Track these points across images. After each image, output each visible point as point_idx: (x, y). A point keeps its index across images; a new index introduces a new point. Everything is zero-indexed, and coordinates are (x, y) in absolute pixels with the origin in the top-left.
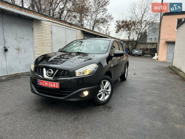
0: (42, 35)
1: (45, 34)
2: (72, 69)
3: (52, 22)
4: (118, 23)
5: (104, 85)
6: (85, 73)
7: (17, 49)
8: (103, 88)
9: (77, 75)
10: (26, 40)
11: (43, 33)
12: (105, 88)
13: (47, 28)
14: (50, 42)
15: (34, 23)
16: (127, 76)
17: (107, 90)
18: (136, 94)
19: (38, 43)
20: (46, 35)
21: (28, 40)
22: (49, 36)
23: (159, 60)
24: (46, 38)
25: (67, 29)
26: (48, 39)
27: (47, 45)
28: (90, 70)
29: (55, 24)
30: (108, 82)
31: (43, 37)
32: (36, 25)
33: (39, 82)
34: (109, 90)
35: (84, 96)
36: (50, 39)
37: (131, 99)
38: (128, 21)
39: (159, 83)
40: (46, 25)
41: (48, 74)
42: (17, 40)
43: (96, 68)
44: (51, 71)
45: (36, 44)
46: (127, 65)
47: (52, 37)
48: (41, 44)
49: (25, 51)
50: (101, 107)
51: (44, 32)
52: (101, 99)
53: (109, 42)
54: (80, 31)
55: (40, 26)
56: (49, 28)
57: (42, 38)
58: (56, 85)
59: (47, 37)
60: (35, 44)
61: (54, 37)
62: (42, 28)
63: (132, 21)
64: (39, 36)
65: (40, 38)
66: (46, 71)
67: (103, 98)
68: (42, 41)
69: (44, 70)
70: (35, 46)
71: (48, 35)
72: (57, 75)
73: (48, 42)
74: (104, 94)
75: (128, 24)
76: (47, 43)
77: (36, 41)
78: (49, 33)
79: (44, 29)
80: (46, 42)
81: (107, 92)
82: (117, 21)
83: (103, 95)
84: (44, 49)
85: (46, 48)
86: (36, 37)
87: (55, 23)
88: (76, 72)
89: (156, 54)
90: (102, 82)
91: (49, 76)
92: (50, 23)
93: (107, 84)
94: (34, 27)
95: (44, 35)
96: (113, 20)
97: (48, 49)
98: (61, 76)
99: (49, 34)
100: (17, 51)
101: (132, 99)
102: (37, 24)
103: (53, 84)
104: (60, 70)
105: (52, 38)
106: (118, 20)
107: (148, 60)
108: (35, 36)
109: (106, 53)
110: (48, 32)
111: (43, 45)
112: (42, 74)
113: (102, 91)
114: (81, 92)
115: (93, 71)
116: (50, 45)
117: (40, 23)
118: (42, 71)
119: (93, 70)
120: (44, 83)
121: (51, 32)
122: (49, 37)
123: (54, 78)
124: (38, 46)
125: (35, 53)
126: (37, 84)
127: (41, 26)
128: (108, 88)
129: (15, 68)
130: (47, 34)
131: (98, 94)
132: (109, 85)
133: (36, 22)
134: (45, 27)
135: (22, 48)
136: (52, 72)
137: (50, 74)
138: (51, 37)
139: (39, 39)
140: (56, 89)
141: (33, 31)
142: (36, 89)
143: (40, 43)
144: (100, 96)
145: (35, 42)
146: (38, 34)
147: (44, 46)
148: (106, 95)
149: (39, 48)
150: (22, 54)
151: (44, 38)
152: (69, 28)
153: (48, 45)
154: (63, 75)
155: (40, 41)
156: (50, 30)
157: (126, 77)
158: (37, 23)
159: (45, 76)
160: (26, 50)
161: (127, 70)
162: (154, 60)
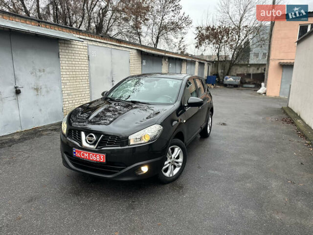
0: (74, 62)
1: (78, 60)
2: (123, 133)
3: (89, 40)
4: (200, 32)
5: (173, 153)
6: (144, 139)
7: (35, 89)
8: (171, 158)
9: (132, 143)
10: (49, 73)
11: (75, 60)
12: (174, 158)
13: (81, 50)
14: (86, 73)
15: (60, 44)
16: (210, 130)
17: (177, 160)
18: (222, 162)
19: (68, 76)
20: (80, 63)
21: (51, 73)
22: (85, 63)
23: (267, 94)
24: (80, 68)
25: (113, 50)
26: (83, 68)
27: (81, 78)
28: (150, 134)
29: (94, 43)
30: (179, 148)
31: (75, 65)
32: (63, 48)
33: (75, 153)
34: (181, 160)
35: (142, 173)
36: (86, 68)
37: (213, 172)
38: (217, 27)
39: (260, 141)
40: (79, 47)
41: (89, 141)
42: (34, 73)
43: (159, 131)
44: (93, 137)
45: (65, 79)
46: (210, 113)
47: (89, 64)
48: (72, 78)
49: (48, 92)
50: (167, 186)
51: (76, 57)
52: (167, 174)
53: (180, 82)
54: (134, 52)
55: (70, 49)
56: (84, 50)
57: (74, 68)
58: (100, 157)
59: (81, 65)
60: (62, 79)
61: (93, 65)
62: (73, 52)
63: (223, 27)
64: (69, 65)
65: (70, 68)
66: (86, 136)
67: (171, 172)
68: (74, 73)
69: (83, 134)
70: (63, 81)
71: (83, 63)
72: (102, 143)
73: (83, 73)
74: (173, 166)
75: (216, 33)
76: (82, 76)
77: (65, 73)
78: (85, 58)
79: (77, 52)
80: (80, 73)
81: (177, 163)
82: (198, 28)
83: (170, 168)
84: (78, 86)
85: (81, 83)
86: (64, 68)
87: (95, 41)
88: (129, 138)
89: (263, 84)
90: (170, 149)
91: (90, 144)
92: (85, 42)
93: (177, 151)
94: (60, 50)
95: (77, 63)
96: (191, 25)
97: (84, 85)
98: (108, 144)
99: (84, 60)
100: (36, 93)
101: (216, 172)
102: (65, 47)
103: (96, 156)
104: (106, 136)
105: (89, 67)
106: (200, 25)
107: (250, 95)
108: (62, 65)
109: (176, 102)
110: (82, 58)
111: (75, 78)
112: (80, 141)
113: (169, 163)
114: (138, 168)
115: (155, 136)
116: (87, 78)
117: (70, 44)
118: (80, 136)
119: (155, 134)
120: (83, 155)
121: (89, 57)
122: (85, 66)
123: (97, 147)
124: (68, 81)
125: (63, 92)
126: (72, 154)
127: (72, 49)
128: (178, 158)
129: (33, 119)
130: (81, 60)
131: (164, 168)
132: (180, 152)
133: (63, 43)
134: (78, 49)
135: (43, 87)
136: (95, 138)
137: (92, 141)
138: (87, 66)
139: (69, 70)
140: (101, 163)
141: (59, 57)
142: (71, 162)
143: (70, 76)
144: (166, 170)
145: (63, 76)
146: (67, 62)
147: (77, 81)
148: (175, 167)
149: (70, 84)
150: (43, 96)
151: (77, 68)
152: (116, 48)
153: (84, 78)
154: (111, 144)
155: (71, 73)
156: (85, 53)
157: (209, 132)
158: (65, 43)
159: (85, 144)
160: (49, 89)
161: (211, 120)
162: (260, 94)
